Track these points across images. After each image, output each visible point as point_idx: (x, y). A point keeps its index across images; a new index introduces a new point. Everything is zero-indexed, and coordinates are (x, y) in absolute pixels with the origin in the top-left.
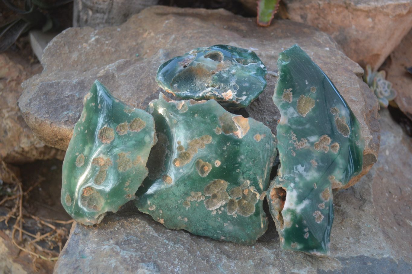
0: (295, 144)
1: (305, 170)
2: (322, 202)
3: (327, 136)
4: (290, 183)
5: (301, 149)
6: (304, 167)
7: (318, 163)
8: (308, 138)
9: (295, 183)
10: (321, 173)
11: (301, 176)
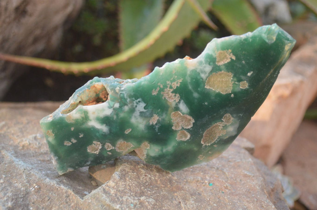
0: (168, 89)
1: (141, 113)
2: (114, 145)
3: (194, 121)
4: (118, 102)
5: (165, 98)
6: (145, 111)
7: (156, 124)
8: (182, 101)
9: (120, 107)
10: (146, 131)
11: (132, 110)
